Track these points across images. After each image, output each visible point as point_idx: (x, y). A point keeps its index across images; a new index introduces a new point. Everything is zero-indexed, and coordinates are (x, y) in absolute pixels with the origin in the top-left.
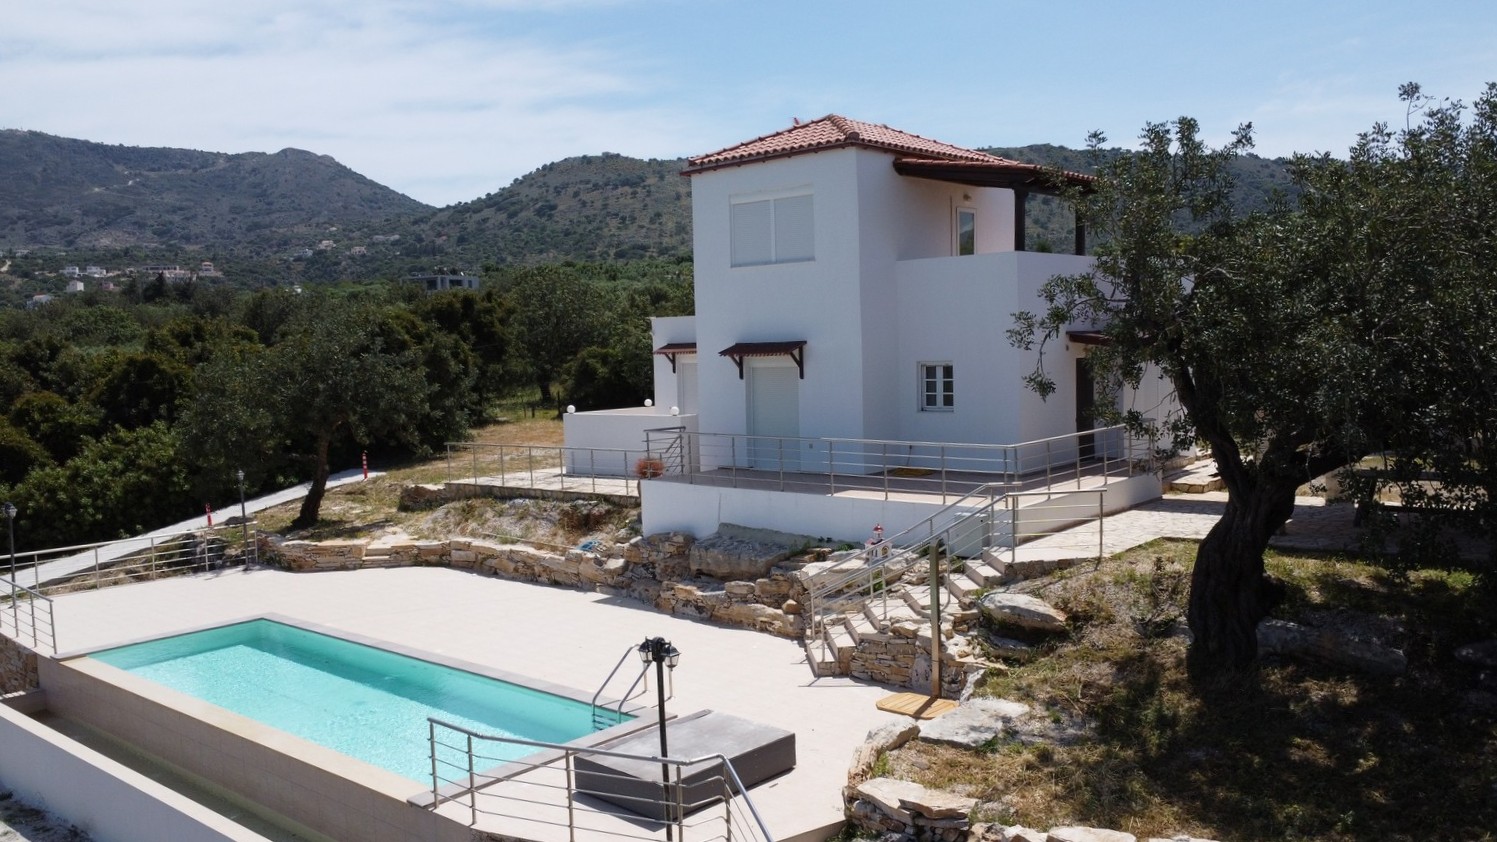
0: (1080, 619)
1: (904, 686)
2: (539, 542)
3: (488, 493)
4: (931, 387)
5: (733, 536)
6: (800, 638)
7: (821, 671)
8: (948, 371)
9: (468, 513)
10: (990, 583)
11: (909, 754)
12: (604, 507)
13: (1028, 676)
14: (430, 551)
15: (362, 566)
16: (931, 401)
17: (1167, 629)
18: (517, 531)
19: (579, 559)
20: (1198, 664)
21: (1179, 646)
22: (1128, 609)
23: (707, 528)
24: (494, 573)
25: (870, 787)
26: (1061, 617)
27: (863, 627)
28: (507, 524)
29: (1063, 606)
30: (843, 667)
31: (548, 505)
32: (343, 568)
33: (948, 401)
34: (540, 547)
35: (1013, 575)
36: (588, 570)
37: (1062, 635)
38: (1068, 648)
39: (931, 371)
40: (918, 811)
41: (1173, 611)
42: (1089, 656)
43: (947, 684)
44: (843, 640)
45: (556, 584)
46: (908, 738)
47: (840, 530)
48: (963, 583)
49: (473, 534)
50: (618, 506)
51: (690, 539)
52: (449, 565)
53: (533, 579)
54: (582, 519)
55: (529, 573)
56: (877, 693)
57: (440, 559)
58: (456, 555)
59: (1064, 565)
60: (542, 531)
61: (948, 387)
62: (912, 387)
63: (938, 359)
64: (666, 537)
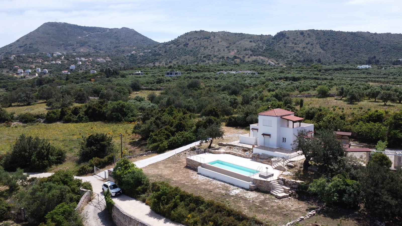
0: (295, 166)
1: (281, 170)
2: (240, 152)
3: (232, 145)
4: (283, 140)
5: (263, 154)
6: (271, 165)
7: (274, 169)
8: (285, 139)
9: (230, 148)
10: (288, 162)
11: (282, 175)
12: (247, 149)
13: (291, 170)
14: (228, 152)
15: (221, 154)
16: (283, 141)
17: (302, 167)
18: (237, 151)
19: (247, 155)
20: (303, 170)
21: (302, 169)
22: (299, 165)
23: (261, 153)
24: (236, 156)
25: (279, 177)
26: (294, 166)
27: (278, 165)
28: (236, 150)
29: (294, 165)
30: (276, 168)
31: (240, 148)
32: (219, 154)
33: (285, 142)
34: (241, 153)
35: (290, 162)
36: (248, 156)
37: (294, 167)
38: (294, 168)
39: (284, 138)
40: (282, 179)
41: (302, 166)
42: (296, 169)
43: (284, 170)
44: (276, 166)
45: (244, 157)
46: (282, 174)
47: (274, 155)
48: (286, 162)
49: (232, 151)
50: (249, 149)
51: (259, 154)
52: (230, 154)
53: (241, 157)
54: (245, 150)
55: (241, 156)
56: (279, 171)
57: (229, 153)
58: (231, 153)
59: (294, 161)
60: (240, 151)
61: (285, 140)
62: (282, 140)
63: (284, 137)
64: (256, 154)
